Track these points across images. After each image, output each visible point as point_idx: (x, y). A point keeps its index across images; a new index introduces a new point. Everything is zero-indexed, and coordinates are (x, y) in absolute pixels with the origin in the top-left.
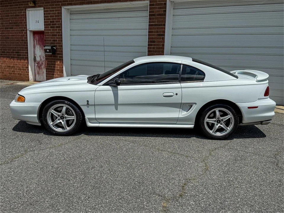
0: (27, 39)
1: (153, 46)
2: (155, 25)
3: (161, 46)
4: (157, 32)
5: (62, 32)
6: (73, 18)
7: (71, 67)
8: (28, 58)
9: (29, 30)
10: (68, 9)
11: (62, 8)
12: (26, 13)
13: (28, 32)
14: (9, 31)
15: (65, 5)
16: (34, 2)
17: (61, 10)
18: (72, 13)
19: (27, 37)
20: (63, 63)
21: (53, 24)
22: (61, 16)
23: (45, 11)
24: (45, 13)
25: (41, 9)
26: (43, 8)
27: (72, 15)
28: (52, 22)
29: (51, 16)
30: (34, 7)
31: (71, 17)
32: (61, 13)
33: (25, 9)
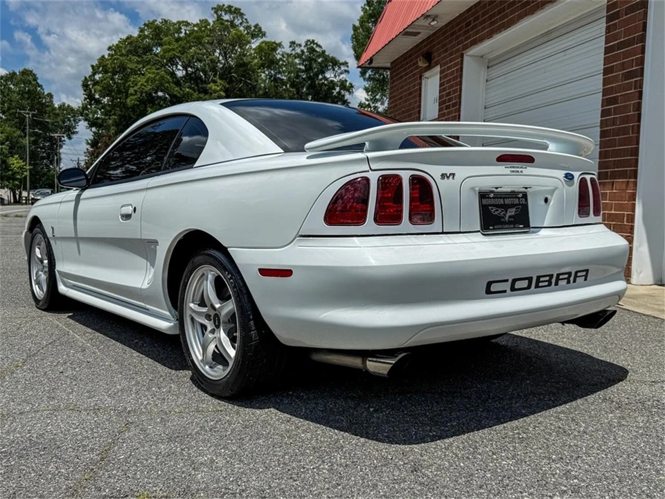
1: (613, 117)
2: (620, 46)
3: (632, 113)
4: (623, 66)
6: (493, 75)
10: (482, 57)
11: (465, 56)
12: (420, 84)
15: (466, 47)
16: (428, 57)
17: (462, 61)
21: (450, 100)
22: (461, 76)
23: (441, 72)
24: (440, 78)
25: (438, 69)
26: (439, 66)
27: (490, 69)
28: (448, 94)
29: (449, 81)
30: (429, 68)
31: (488, 76)
32: (462, 68)
33: (421, 77)
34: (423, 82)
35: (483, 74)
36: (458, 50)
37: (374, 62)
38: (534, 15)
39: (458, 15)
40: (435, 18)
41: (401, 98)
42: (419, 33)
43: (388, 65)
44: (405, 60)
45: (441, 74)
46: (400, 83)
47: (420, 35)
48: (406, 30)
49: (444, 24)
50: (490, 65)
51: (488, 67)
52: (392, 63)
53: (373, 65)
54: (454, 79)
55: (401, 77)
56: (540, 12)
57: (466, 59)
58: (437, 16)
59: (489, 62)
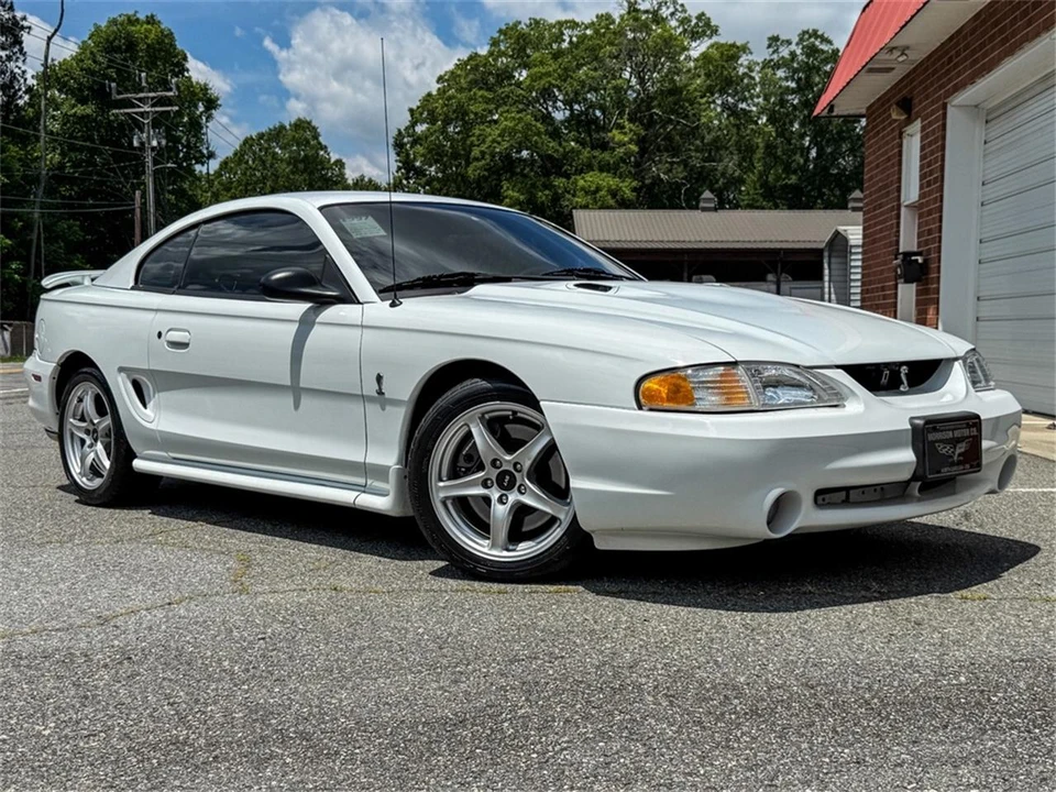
0: (898, 236)
5: (942, 196)
6: (995, 133)
7: (977, 327)
8: (896, 306)
9: (906, 203)
10: (976, 106)
11: (949, 106)
12: (901, 145)
13: (903, 210)
14: (875, 217)
16: (906, 105)
17: (945, 115)
18: (988, 116)
19: (898, 231)
20: (938, 314)
21: (931, 173)
22: (944, 138)
23: (923, 129)
24: (922, 137)
25: (917, 125)
26: (919, 120)
27: (989, 125)
28: (929, 164)
29: (930, 144)
30: (909, 121)
31: (986, 135)
32: (944, 125)
33: (901, 134)
34: (905, 142)
35: (979, 132)
36: (939, 98)
37: (836, 109)
38: (1015, 56)
39: (939, 44)
40: (904, 50)
41: (877, 166)
42: (893, 69)
43: (864, 111)
44: (883, 105)
45: (922, 131)
46: (876, 142)
47: (894, 71)
48: (869, 66)
49: (924, 56)
50: (990, 118)
51: (987, 122)
52: (868, 108)
53: (834, 114)
54: (936, 141)
55: (878, 133)
56: (1022, 51)
57: (950, 110)
58: (908, 48)
59: (988, 115)
